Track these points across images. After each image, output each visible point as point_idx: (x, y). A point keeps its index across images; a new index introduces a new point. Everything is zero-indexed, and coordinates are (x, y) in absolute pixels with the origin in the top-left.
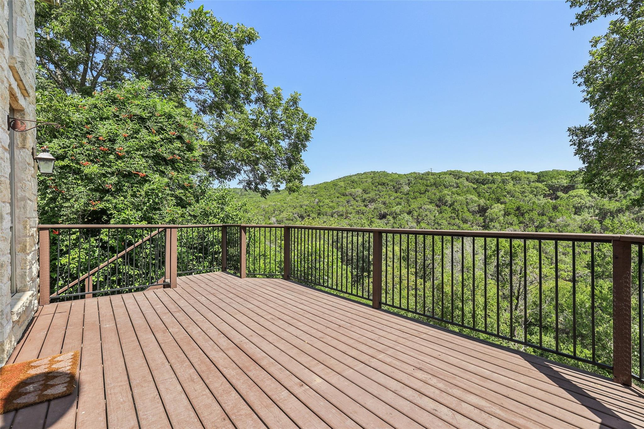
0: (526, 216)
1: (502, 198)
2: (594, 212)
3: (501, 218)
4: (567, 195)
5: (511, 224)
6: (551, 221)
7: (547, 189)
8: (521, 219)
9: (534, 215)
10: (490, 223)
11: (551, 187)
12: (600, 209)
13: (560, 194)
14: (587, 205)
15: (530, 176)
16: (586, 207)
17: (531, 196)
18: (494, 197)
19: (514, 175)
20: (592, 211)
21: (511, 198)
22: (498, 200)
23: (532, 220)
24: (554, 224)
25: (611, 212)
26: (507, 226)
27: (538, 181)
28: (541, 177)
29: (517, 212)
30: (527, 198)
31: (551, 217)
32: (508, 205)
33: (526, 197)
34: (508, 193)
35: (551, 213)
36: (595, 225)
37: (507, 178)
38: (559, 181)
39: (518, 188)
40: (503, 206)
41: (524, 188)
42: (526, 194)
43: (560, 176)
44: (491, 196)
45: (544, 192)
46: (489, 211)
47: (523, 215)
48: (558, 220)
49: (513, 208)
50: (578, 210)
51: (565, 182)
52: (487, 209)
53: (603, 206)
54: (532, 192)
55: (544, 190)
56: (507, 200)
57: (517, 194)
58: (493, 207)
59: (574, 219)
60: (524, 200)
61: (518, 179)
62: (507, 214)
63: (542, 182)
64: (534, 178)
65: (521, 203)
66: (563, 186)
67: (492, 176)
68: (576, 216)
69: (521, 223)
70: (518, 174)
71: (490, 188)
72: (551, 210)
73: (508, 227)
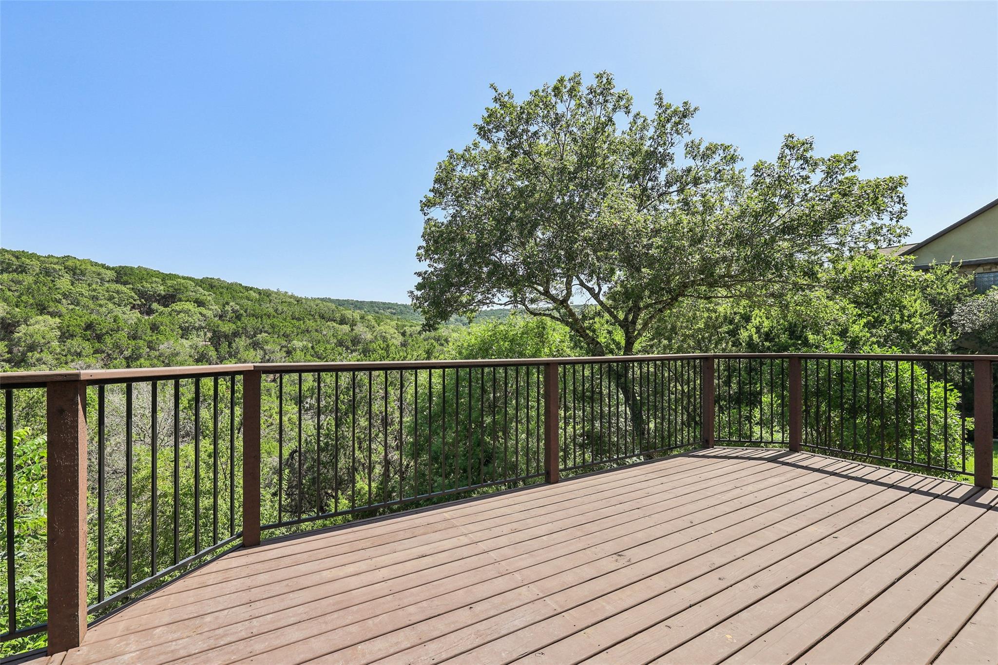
0: (108, 340)
1: (51, 303)
2: (205, 334)
3: (55, 344)
4: (170, 309)
5: (79, 355)
6: (151, 348)
7: (136, 297)
8: (97, 345)
9: (122, 337)
10: (30, 354)
11: (142, 294)
12: (214, 332)
13: (155, 306)
14: (197, 325)
15: (103, 271)
16: (194, 328)
17: (111, 306)
18: (31, 301)
19: (70, 263)
20: (202, 333)
21: (71, 307)
22: (42, 309)
23: (117, 346)
24: (157, 353)
25: (226, 336)
26: (70, 357)
27: (117, 281)
28: (122, 275)
29: (88, 332)
30: (104, 309)
31: (151, 342)
32: (67, 317)
33: (101, 306)
34: (65, 296)
35: (149, 336)
36: (210, 354)
37: (57, 267)
38: (154, 285)
39: (82, 288)
40: (57, 320)
41: (95, 290)
42: (102, 302)
43: (154, 279)
44: (24, 298)
45: (131, 300)
46: (23, 328)
47: (99, 338)
48: (161, 347)
49: (79, 325)
50: (185, 332)
51: (161, 289)
52: (17, 324)
53: (217, 327)
54: (111, 299)
55: (132, 297)
56: (64, 311)
57: (84, 301)
58: (32, 321)
59: (182, 345)
60: (98, 313)
61: (78, 271)
62: (65, 335)
63: (125, 283)
64: (110, 275)
65: (94, 316)
66: (159, 295)
67: (17, 258)
68: (184, 341)
69: (96, 352)
70: (78, 263)
71: (19, 282)
72: (149, 331)
73: (73, 361)
